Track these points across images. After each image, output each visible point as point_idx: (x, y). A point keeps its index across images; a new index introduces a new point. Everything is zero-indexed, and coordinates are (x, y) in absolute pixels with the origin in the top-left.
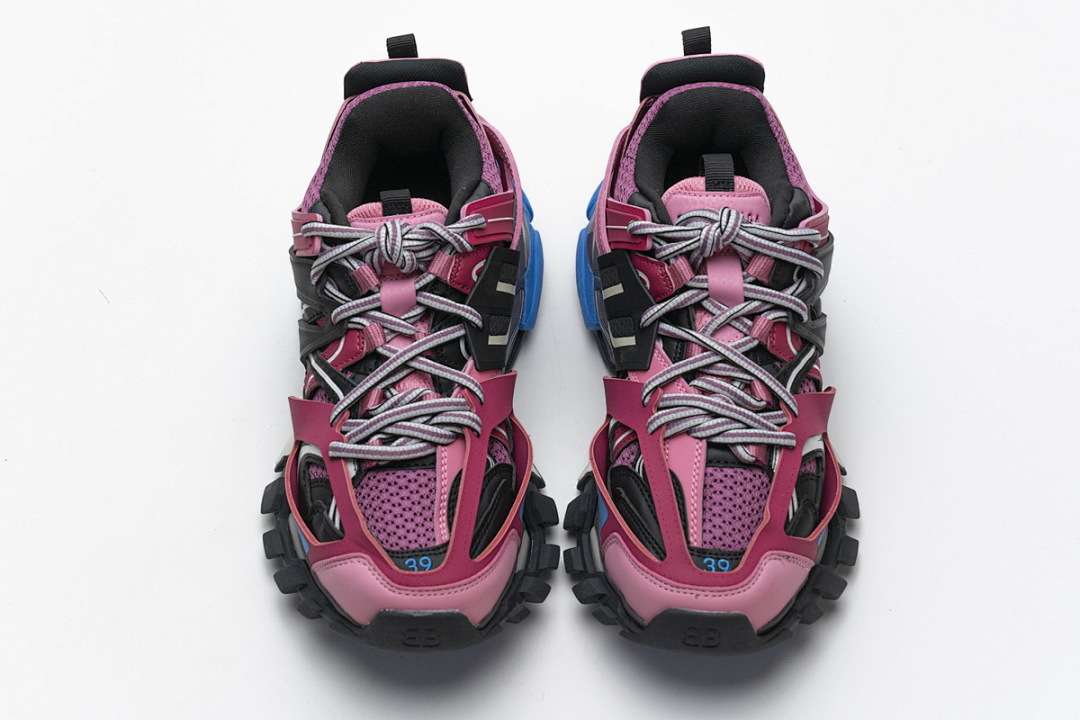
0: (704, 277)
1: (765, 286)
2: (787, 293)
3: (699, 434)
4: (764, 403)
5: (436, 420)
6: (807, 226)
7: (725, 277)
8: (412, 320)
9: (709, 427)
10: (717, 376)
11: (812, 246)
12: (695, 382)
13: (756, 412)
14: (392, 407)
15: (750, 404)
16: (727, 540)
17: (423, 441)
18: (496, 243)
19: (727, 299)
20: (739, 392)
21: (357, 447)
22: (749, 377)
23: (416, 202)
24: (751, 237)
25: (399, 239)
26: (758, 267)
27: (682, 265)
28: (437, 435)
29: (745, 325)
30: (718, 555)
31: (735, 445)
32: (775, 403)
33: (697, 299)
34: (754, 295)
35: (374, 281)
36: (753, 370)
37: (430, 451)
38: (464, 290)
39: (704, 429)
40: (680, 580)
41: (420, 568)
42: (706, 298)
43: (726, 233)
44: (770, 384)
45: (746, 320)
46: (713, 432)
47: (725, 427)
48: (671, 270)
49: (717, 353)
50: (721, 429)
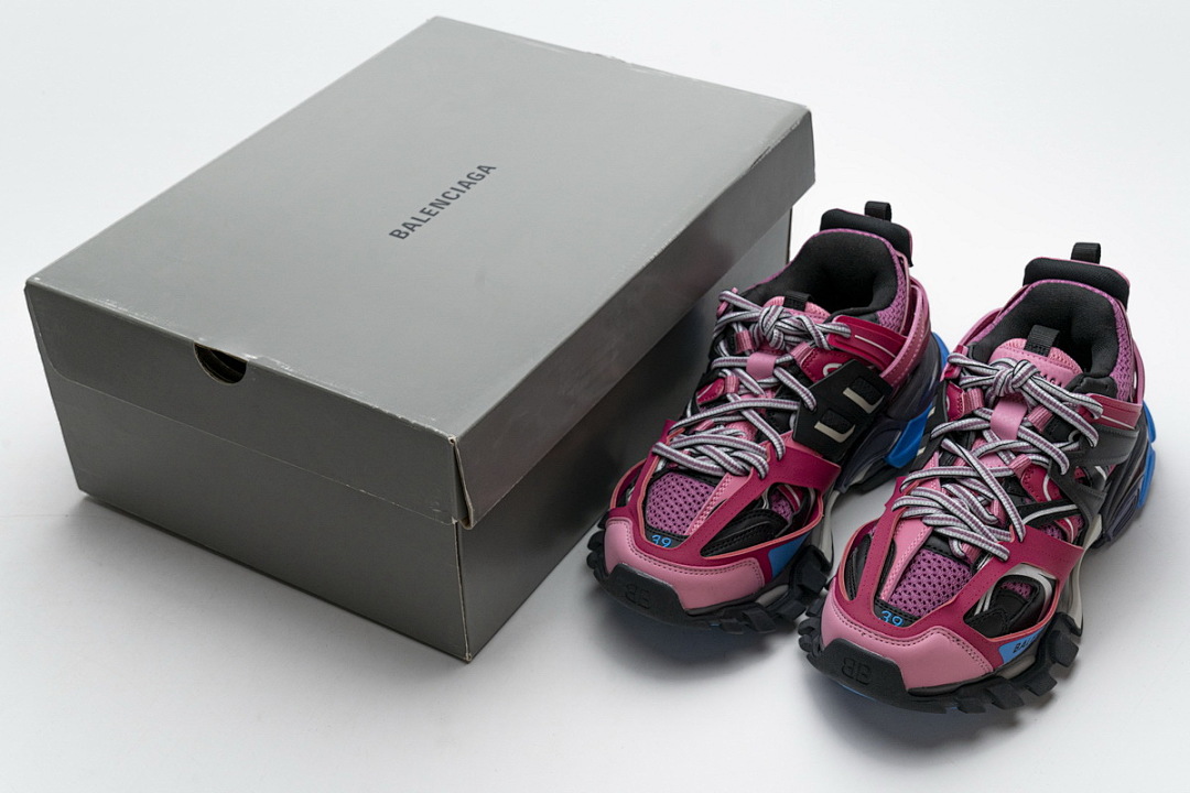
0: (990, 411)
1: (1037, 433)
2: (1056, 446)
3: (928, 522)
4: (993, 518)
5: (736, 454)
6: (1092, 397)
7: (1006, 416)
8: (765, 386)
9: (938, 518)
10: (968, 488)
11: (1093, 416)
12: (947, 486)
13: (984, 524)
14: (715, 433)
15: (983, 516)
16: (910, 605)
17: (718, 464)
18: (858, 357)
19: (1001, 432)
20: (979, 505)
21: (674, 451)
22: (992, 496)
23: (812, 306)
24: (1036, 387)
25: (775, 318)
26: (1037, 415)
27: (975, 394)
28: (729, 463)
29: (1010, 459)
30: (896, 612)
31: (953, 538)
32: (1004, 523)
33: (979, 426)
34: (1025, 437)
35: (748, 345)
36: (997, 491)
37: (719, 474)
38: (813, 379)
39: (933, 518)
40: (855, 618)
41: (660, 543)
42: (988, 429)
43: (1016, 377)
44: (1007, 506)
45: (1011, 455)
46: (939, 523)
47: (951, 523)
48: (965, 396)
49: (975, 470)
50: (947, 523)
